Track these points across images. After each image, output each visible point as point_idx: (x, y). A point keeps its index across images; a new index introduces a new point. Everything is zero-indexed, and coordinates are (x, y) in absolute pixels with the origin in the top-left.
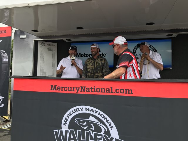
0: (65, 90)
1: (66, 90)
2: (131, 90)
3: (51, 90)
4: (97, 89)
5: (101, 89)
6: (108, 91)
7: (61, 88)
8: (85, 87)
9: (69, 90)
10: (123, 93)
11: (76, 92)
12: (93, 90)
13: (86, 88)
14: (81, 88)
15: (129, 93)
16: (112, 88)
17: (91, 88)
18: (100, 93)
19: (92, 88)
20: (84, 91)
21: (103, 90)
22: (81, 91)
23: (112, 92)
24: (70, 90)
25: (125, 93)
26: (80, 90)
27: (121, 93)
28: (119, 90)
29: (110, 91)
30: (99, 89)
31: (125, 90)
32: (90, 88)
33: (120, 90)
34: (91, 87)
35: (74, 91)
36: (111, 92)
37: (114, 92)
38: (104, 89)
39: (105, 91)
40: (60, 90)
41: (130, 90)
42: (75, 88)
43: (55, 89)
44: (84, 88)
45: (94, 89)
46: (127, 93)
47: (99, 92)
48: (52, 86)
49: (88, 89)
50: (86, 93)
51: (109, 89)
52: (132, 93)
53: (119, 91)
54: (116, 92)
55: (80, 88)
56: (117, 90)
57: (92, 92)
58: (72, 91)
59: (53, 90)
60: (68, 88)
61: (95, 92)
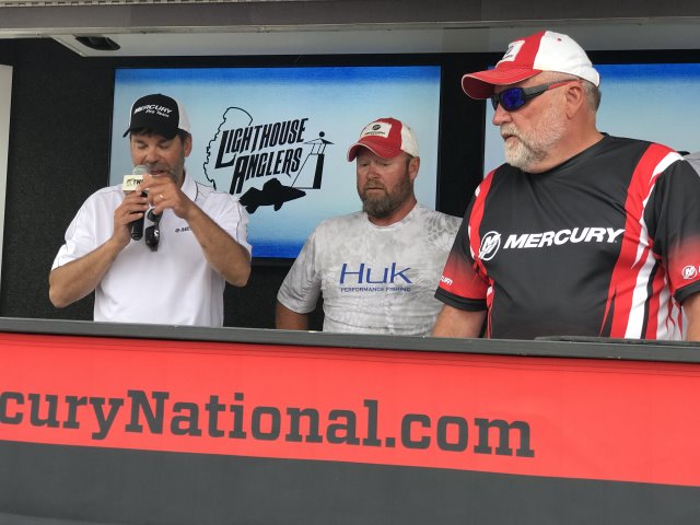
0: (3, 418)
1: (10, 414)
4: (258, 412)
5: (290, 411)
6: (341, 433)
8: (161, 397)
9: (36, 421)
10: (461, 446)
11: (95, 436)
12: (226, 421)
13: (169, 405)
14: (128, 401)
15: (504, 449)
16: (372, 405)
17: (208, 407)
18: (281, 449)
19: (222, 408)
20: (156, 427)
21: (305, 422)
22: (134, 427)
23: (372, 440)
24: (43, 414)
25: (477, 450)
26: (124, 415)
27: (443, 444)
28: (425, 421)
29: (362, 431)
30: (275, 413)
31: (479, 422)
32: (202, 401)
33: (434, 423)
34: (214, 399)
35: (72, 423)
36: (366, 442)
37: (391, 442)
38: (313, 414)
39: (322, 431)
41: (517, 424)
42: (83, 401)
44: (153, 403)
45: (238, 411)
46: (488, 450)
47: (274, 434)
49: (186, 413)
50: (167, 442)
51: (351, 416)
52: (526, 451)
53: (432, 432)
54: (407, 442)
55: (121, 402)
56: (416, 426)
57: (221, 434)
58: (61, 424)
60: (26, 398)
61: (245, 434)
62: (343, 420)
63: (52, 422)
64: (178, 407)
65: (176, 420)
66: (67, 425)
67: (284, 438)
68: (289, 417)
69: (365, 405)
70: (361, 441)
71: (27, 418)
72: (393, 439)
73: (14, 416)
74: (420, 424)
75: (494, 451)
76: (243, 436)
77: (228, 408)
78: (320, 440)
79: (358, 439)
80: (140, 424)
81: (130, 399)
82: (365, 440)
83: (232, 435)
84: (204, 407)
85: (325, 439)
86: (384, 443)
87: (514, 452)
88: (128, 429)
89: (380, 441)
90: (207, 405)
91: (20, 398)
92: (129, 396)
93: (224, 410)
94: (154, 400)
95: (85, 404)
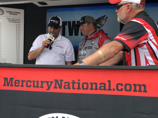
0: (27, 86)
1: (29, 85)
2: (145, 86)
3: (4, 85)
4: (83, 84)
6: (102, 88)
7: (21, 82)
9: (34, 87)
10: (130, 90)
11: (47, 90)
12: (76, 86)
13: (63, 83)
15: (140, 91)
16: (109, 81)
18: (89, 92)
20: (60, 87)
21: (94, 86)
24: (36, 85)
25: (134, 91)
26: (53, 85)
27: (126, 90)
29: (107, 87)
30: (87, 84)
31: (134, 85)
33: (124, 85)
35: (42, 87)
36: (108, 90)
38: (96, 84)
39: (98, 88)
40: (18, 86)
41: (143, 85)
43: (10, 84)
45: (79, 83)
46: (136, 91)
47: (87, 88)
48: (6, 79)
49: (67, 84)
50: (63, 91)
51: (105, 84)
52: (145, 91)
53: (123, 87)
54: (118, 90)
55: (52, 82)
56: (119, 86)
57: (75, 89)
58: (40, 87)
59: (6, 86)
60: (32, 82)
61: (80, 88)
62: (103, 85)
63: (38, 87)
64: (65, 83)
65: (65, 86)
67: (89, 89)
68: (90, 84)
69: (108, 82)
72: (115, 89)
73: (29, 86)
74: (121, 85)
75: (138, 91)
79: (106, 89)
80: (57, 87)
82: (108, 89)
83: (77, 89)
86: (112, 90)
87: (143, 91)
88: (54, 88)
89: (111, 89)
90: (72, 82)
91: (31, 82)
92: (54, 81)
93: (76, 83)
94: (60, 81)
95: (45, 83)
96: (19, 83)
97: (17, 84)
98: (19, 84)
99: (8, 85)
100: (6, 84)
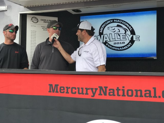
4: (128, 91)
5: (135, 90)
6: (147, 95)
7: (66, 89)
12: (121, 93)
13: (108, 89)
14: (99, 89)
16: (155, 89)
18: (134, 99)
20: (105, 94)
21: (139, 93)
23: (155, 96)
26: (98, 92)
29: (152, 94)
30: (132, 91)
34: (118, 88)
35: (87, 94)
37: (160, 97)
38: (141, 91)
39: (143, 95)
45: (123, 90)
47: (132, 95)
49: (112, 91)
50: (108, 97)
51: (150, 91)
55: (96, 89)
57: (120, 95)
58: (85, 94)
59: (52, 92)
60: (77, 88)
61: (125, 95)
62: (148, 92)
63: (83, 93)
64: (110, 90)
65: (110, 93)
66: (86, 94)
67: (134, 96)
69: (153, 89)
70: (152, 97)
71: (77, 93)
73: (74, 92)
76: (125, 96)
77: (121, 90)
78: (143, 96)
80: (102, 93)
81: (99, 88)
83: (122, 96)
84: (116, 90)
85: (144, 96)
86: (158, 97)
88: (99, 95)
89: (157, 97)
90: (116, 89)
91: (75, 89)
92: (99, 87)
93: (120, 90)
94: (105, 88)
95: (89, 89)
96: (64, 89)
97: (62, 91)
98: (64, 91)
99: (53, 92)
100: (51, 90)
